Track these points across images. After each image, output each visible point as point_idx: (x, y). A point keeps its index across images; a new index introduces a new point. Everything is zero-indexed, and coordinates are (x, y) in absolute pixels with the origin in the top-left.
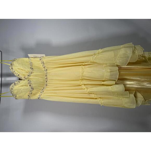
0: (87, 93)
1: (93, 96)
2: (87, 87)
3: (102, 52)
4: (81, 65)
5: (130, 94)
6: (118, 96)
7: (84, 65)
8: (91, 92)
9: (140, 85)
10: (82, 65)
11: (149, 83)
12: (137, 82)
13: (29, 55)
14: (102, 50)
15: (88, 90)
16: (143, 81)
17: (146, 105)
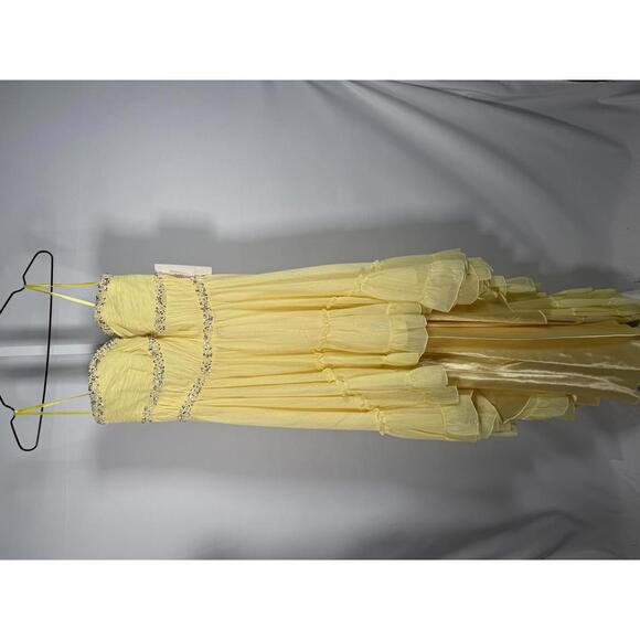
0: (340, 396)
1: (356, 402)
2: (341, 374)
3: (382, 268)
4: (320, 308)
5: (462, 396)
6: (429, 402)
7: (333, 308)
8: (353, 392)
9: (486, 375)
10: (325, 307)
11: (511, 368)
12: (479, 365)
13: (159, 268)
14: (382, 263)
15: (345, 384)
16: (494, 363)
17: (502, 434)
